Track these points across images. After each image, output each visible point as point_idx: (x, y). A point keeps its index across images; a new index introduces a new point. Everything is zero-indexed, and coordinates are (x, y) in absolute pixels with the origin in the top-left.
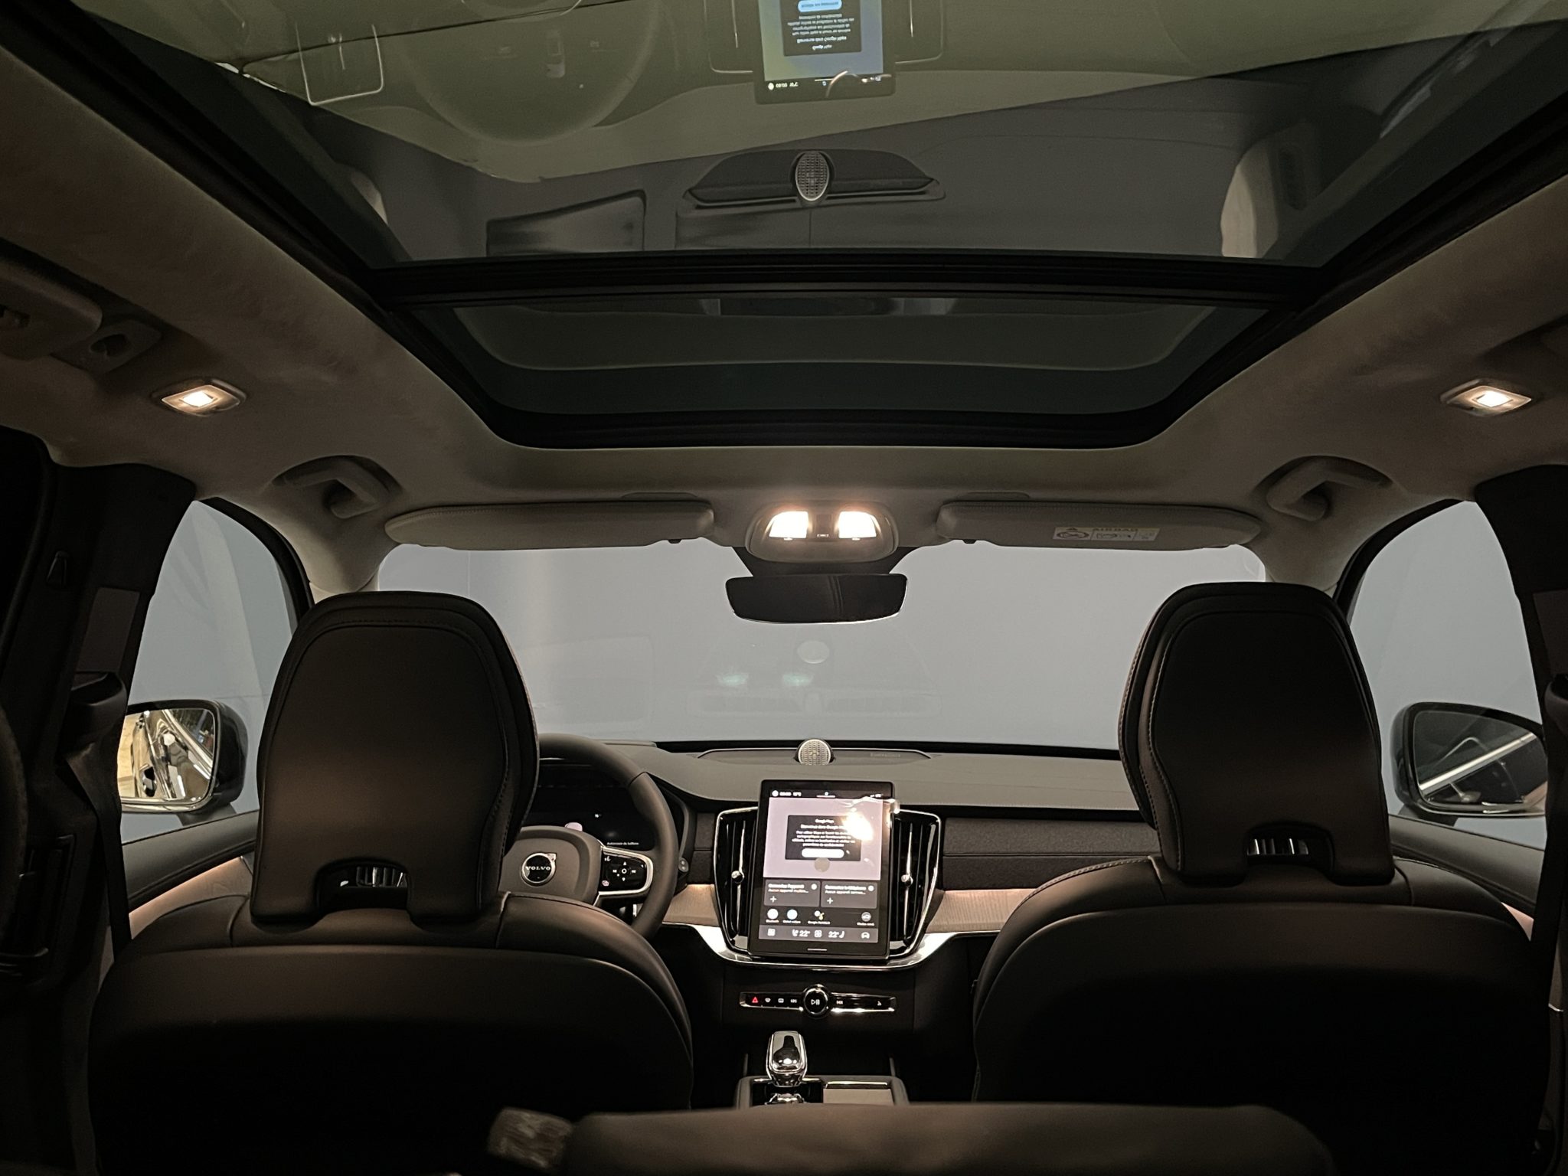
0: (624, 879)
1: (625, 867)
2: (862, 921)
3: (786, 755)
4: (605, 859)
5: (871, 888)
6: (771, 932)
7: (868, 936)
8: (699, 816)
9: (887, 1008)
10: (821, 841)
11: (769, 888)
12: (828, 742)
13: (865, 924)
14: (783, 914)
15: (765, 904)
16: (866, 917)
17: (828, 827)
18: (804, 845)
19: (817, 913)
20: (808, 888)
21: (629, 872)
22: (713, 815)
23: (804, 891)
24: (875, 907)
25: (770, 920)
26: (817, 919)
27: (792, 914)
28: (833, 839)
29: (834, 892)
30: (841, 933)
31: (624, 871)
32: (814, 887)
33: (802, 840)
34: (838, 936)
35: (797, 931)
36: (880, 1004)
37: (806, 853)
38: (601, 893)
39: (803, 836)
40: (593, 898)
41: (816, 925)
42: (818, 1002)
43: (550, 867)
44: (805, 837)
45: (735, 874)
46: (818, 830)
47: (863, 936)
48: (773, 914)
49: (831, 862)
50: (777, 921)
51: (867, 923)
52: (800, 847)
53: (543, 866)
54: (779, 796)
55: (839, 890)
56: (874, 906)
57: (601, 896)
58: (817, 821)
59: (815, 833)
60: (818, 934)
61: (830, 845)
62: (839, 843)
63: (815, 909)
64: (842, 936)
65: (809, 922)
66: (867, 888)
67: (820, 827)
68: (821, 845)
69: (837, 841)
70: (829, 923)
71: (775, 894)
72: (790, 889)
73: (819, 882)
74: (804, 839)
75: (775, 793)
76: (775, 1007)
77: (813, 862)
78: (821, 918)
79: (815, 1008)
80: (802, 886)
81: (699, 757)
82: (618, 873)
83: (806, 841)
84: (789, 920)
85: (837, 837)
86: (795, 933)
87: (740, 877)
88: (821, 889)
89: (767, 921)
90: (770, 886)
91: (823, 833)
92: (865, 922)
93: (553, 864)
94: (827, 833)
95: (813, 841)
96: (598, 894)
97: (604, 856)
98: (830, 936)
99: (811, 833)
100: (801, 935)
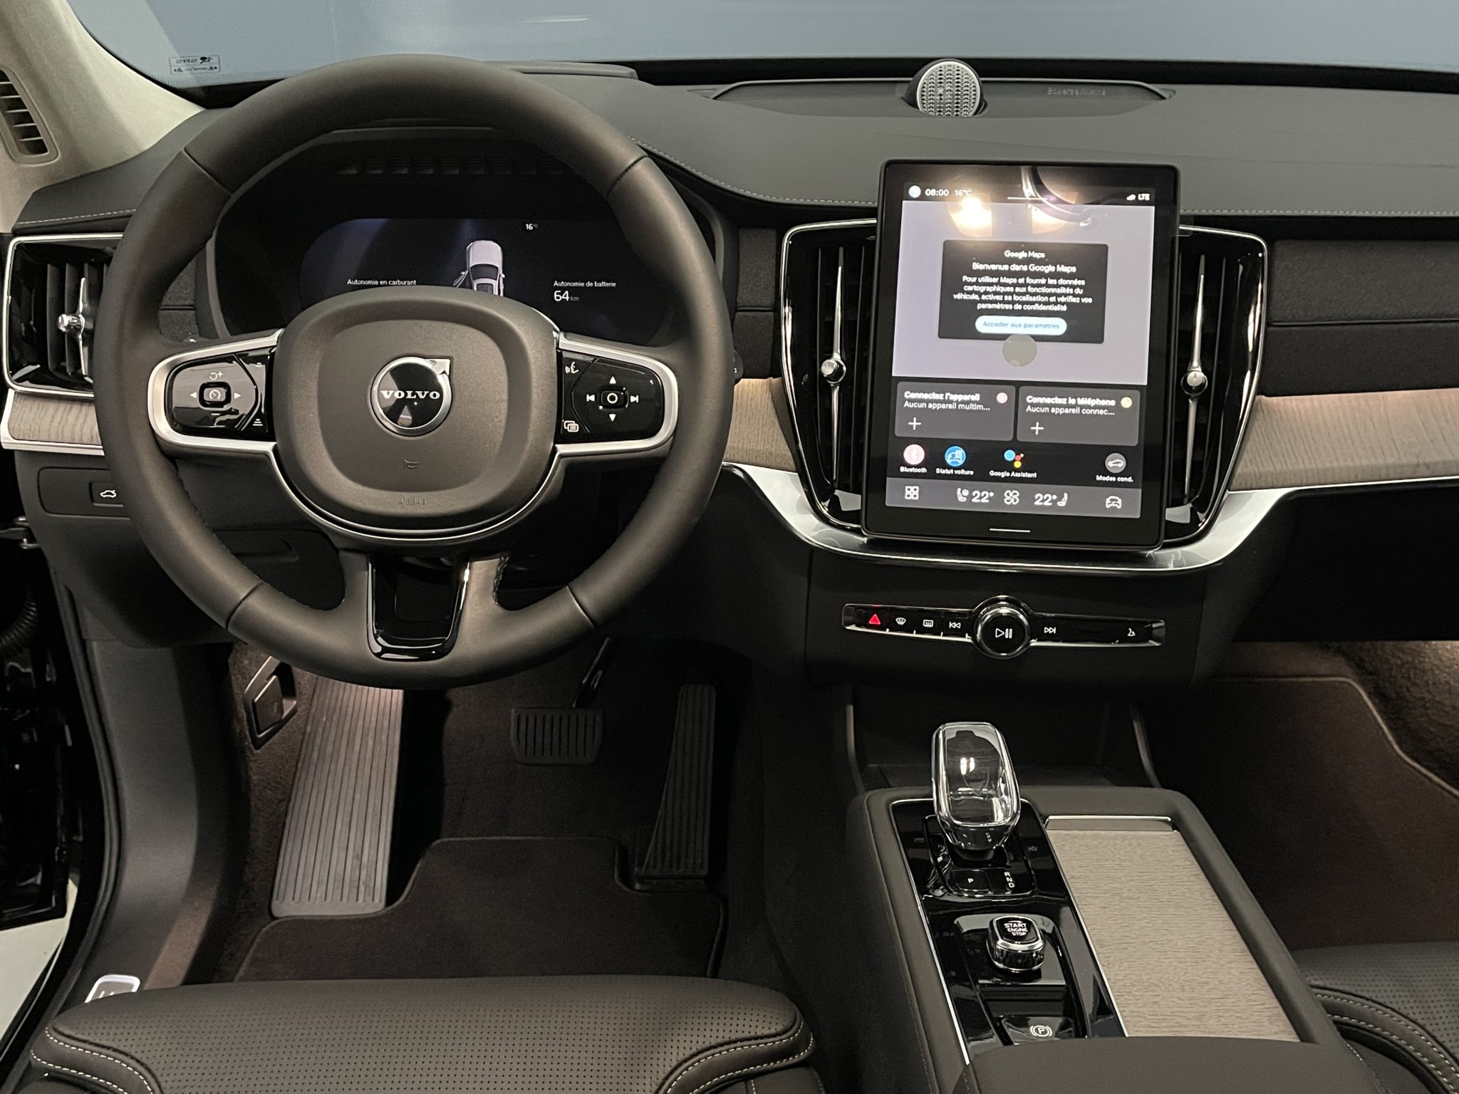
0: (612, 417)
1: (612, 388)
2: (1107, 473)
3: (889, 96)
4: (567, 370)
5: (1127, 403)
6: (912, 493)
7: (1119, 504)
8: (745, 235)
9: (1146, 641)
10: (1016, 298)
11: (905, 400)
12: (969, 62)
13: (1113, 479)
14: (934, 458)
15: (897, 433)
16: (1116, 463)
17: (1034, 268)
18: (980, 306)
19: (1009, 455)
20: (988, 400)
21: (624, 400)
22: (773, 233)
23: (980, 407)
24: (1135, 443)
25: (909, 466)
26: (1009, 466)
27: (956, 456)
28: (1043, 295)
29: (1047, 409)
30: (1060, 499)
31: (612, 398)
32: (1002, 398)
33: (975, 297)
34: (1054, 502)
35: (966, 493)
36: (1132, 633)
37: (984, 324)
38: (563, 449)
39: (976, 288)
40: (545, 463)
41: (1006, 480)
42: (1009, 633)
43: (440, 390)
44: (982, 289)
45: (827, 369)
46: (1010, 274)
47: (1109, 503)
48: (914, 454)
49: (1039, 345)
50: (924, 470)
51: (1116, 475)
52: (971, 311)
53: (423, 390)
54: (922, 197)
55: (1056, 406)
56: (1133, 440)
57: (562, 456)
58: (1008, 254)
59: (1004, 280)
60: (1012, 498)
61: (1036, 307)
62: (1056, 303)
63: (1006, 446)
64: (1062, 504)
65: (992, 473)
66: (1118, 403)
67: (1015, 268)
68: (1018, 307)
69: (1053, 299)
70: (1035, 475)
71: (921, 414)
72: (951, 402)
73: (1013, 388)
74: (980, 294)
75: (915, 191)
76: (914, 635)
77: (1000, 344)
78: (1018, 465)
79: (1004, 644)
80: (977, 397)
81: (715, 98)
82: (598, 401)
83: (984, 297)
84: (949, 468)
85: (1053, 290)
86: (962, 495)
87: (838, 372)
88: (1017, 402)
89: (902, 469)
90: (908, 395)
91: (1021, 281)
92: (1112, 475)
93: (443, 381)
94: (1029, 280)
95: (999, 298)
96: (554, 451)
97: (561, 361)
98: (1037, 503)
99: (995, 280)
100: (974, 500)
